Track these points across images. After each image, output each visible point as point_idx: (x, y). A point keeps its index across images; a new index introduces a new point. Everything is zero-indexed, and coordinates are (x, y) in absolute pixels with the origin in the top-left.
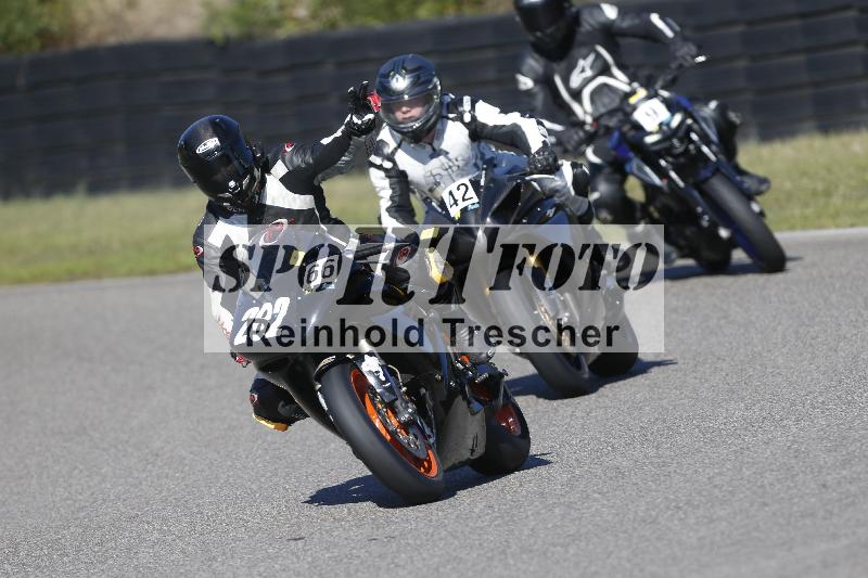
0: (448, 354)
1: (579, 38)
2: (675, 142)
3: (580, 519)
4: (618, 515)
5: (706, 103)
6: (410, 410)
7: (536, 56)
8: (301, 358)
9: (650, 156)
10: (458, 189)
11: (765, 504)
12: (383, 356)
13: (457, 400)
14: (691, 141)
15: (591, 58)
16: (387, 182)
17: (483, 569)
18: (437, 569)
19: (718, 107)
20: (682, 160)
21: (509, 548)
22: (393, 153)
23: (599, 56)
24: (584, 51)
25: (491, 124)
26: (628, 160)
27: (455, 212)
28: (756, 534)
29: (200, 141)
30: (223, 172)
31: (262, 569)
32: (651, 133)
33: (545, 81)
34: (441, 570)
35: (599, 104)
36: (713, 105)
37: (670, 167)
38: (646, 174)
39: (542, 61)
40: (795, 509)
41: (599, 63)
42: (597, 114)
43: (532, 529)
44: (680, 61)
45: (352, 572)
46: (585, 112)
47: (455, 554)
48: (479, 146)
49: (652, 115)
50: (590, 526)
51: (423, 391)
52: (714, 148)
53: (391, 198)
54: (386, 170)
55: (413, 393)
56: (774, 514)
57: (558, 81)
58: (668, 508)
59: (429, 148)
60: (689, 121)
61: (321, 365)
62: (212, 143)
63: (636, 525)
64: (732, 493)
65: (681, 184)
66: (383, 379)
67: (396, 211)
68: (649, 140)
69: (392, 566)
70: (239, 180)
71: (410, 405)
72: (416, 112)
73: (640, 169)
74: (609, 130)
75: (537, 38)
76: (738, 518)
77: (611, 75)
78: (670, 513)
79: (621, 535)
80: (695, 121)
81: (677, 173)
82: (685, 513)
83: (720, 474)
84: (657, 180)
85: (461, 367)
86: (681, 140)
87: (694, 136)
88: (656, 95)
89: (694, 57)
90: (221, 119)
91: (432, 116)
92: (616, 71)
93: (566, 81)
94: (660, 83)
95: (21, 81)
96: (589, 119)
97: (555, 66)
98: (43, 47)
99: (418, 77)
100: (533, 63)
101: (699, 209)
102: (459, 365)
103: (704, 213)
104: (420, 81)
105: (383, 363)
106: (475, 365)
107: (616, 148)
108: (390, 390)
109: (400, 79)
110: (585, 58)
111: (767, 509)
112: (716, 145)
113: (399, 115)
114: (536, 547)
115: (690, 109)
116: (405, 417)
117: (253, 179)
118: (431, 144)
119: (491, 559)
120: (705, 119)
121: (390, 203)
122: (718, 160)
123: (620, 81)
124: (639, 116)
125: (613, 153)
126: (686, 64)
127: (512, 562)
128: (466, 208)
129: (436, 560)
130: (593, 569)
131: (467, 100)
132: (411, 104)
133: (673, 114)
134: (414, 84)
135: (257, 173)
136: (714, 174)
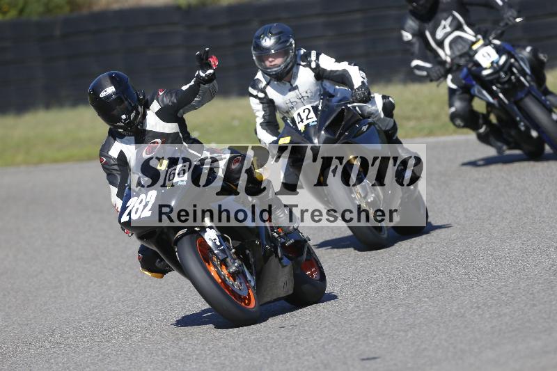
0: (266, 227)
1: (441, 6)
2: (502, 75)
3: (415, 314)
4: (440, 312)
5: (524, 48)
6: (236, 265)
7: (413, 18)
8: (166, 230)
9: (486, 84)
10: (304, 112)
11: (534, 305)
12: (219, 229)
13: (272, 257)
14: (513, 73)
15: (450, 19)
16: (260, 106)
17: (353, 347)
18: (323, 346)
19: (531, 50)
20: (506, 86)
21: (370, 333)
22: (265, 87)
23: (454, 18)
24: (445, 15)
25: (329, 69)
26: (473, 86)
27: (301, 127)
28: (527, 324)
29: (102, 88)
30: (119, 108)
31: (211, 346)
32: (486, 69)
33: (420, 35)
34: (326, 347)
35: (455, 49)
36: (528, 49)
37: (499, 90)
38: (484, 96)
39: (417, 22)
40: (554, 308)
41: (455, 23)
42: (454, 56)
43: (384, 321)
44: (506, 21)
45: (268, 348)
46: (446, 55)
47: (335, 337)
48: (322, 84)
49: (487, 57)
50: (422, 319)
51: (248, 252)
52: (528, 78)
53: (264, 117)
54: (260, 99)
55: (240, 253)
56: (540, 311)
57: (428, 34)
58: (472, 307)
59: (288, 84)
60: (512, 60)
61: (178, 235)
62: (110, 90)
63: (451, 319)
64: (513, 298)
65: (506, 101)
66: (218, 244)
67: (267, 125)
68: (485, 73)
69: (295, 344)
70: (128, 113)
71: (237, 261)
72: (278, 61)
73: (480, 92)
74: (459, 67)
75: (414, 7)
76: (517, 314)
77: (463, 31)
78: (473, 310)
79: (442, 325)
80: (516, 60)
81: (504, 95)
82: (483, 311)
83: (506, 286)
84: (491, 99)
85: (277, 235)
86: (506, 73)
87: (515, 70)
88: (490, 43)
89: (515, 18)
90: (116, 74)
91: (288, 64)
92: (466, 28)
93: (433, 35)
94: (493, 35)
95: (58, 33)
96: (449, 60)
97: (426, 25)
98: (72, 11)
99: (279, 39)
100: (411, 23)
101: (518, 119)
102: (275, 234)
103: (521, 121)
104: (281, 41)
105: (219, 233)
106: (286, 234)
107: (465, 78)
108: (223, 251)
109: (268, 39)
110: (445, 19)
111: (535, 308)
112: (530, 76)
113: (268, 64)
114: (386, 332)
115: (513, 53)
116: (233, 269)
117: (138, 113)
118: (290, 82)
119: (358, 340)
120: (522, 59)
121: (262, 120)
122: (531, 86)
123: (469, 34)
124: (478, 57)
125: (464, 82)
126: (510, 23)
127: (371, 342)
128: (308, 124)
129: (323, 340)
130: (423, 346)
131: (314, 53)
132: (276, 56)
133: (500, 56)
134: (277, 43)
135: (140, 109)
136: (526, 95)
